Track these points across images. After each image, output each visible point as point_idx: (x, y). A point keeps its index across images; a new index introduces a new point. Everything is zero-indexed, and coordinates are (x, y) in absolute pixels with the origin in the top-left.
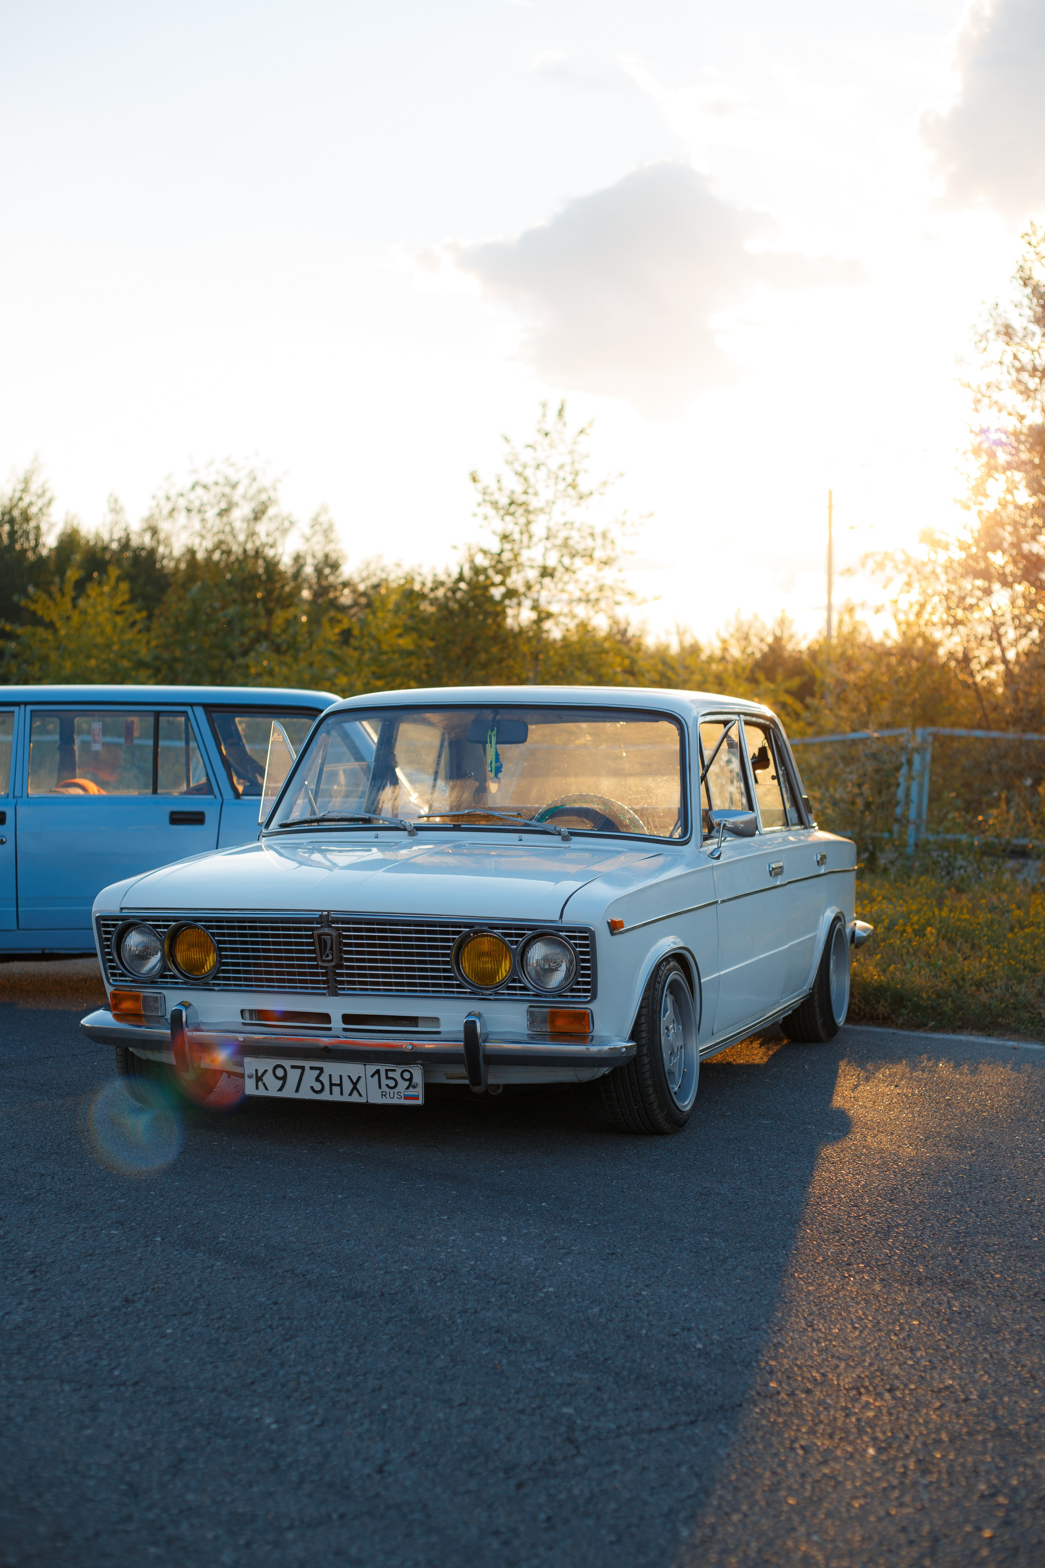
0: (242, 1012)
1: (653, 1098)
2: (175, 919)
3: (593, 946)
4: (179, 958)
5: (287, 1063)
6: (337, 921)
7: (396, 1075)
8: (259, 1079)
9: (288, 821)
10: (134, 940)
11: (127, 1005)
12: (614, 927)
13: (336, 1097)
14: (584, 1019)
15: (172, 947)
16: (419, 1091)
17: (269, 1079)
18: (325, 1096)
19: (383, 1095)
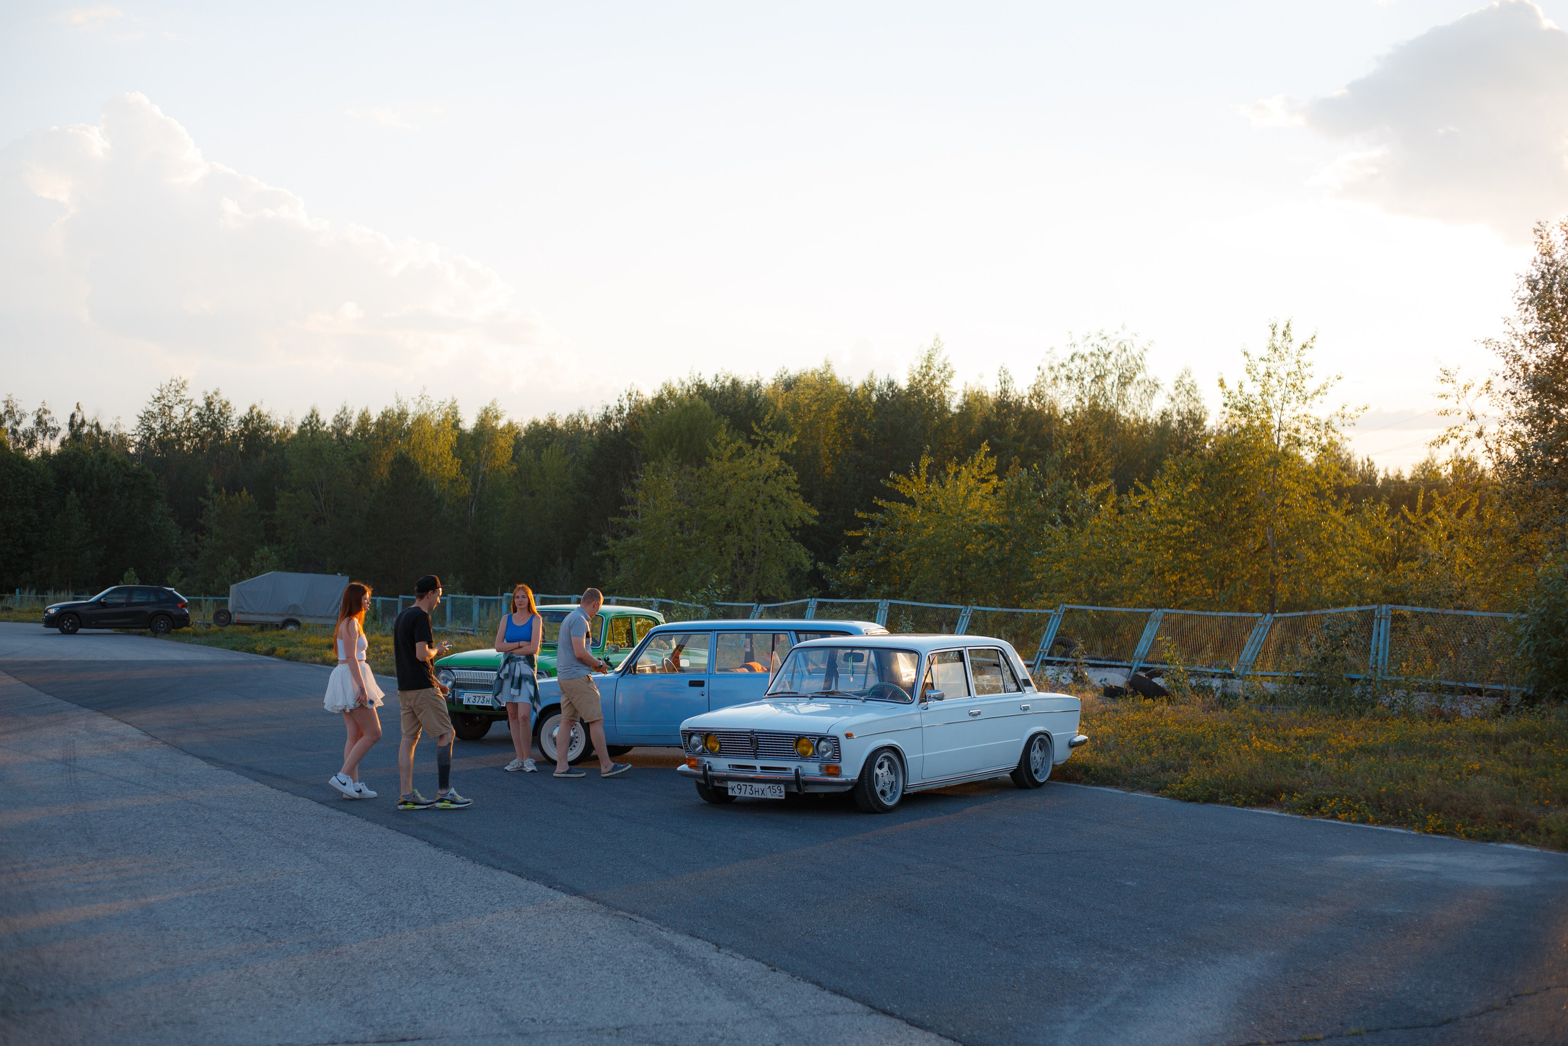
0: (729, 765)
1: (870, 799)
2: (706, 731)
3: (838, 742)
4: (709, 745)
5: (741, 784)
6: (756, 733)
7: (776, 788)
8: (733, 789)
9: (776, 691)
10: (695, 739)
11: (693, 763)
12: (848, 736)
13: (757, 796)
14: (838, 769)
15: (706, 740)
16: (783, 794)
17: (736, 789)
18: (754, 796)
19: (772, 795)
